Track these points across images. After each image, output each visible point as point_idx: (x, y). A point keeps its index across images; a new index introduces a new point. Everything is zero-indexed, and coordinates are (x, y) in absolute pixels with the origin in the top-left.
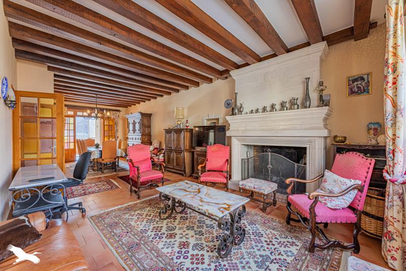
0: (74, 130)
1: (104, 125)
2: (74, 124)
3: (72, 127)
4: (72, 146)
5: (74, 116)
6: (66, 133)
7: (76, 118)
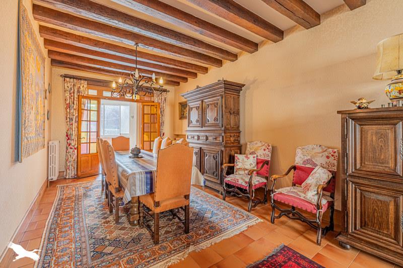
0: (98, 121)
1: (144, 114)
2: (98, 111)
3: (94, 116)
4: (93, 149)
5: (98, 99)
6: (84, 126)
7: (102, 101)
